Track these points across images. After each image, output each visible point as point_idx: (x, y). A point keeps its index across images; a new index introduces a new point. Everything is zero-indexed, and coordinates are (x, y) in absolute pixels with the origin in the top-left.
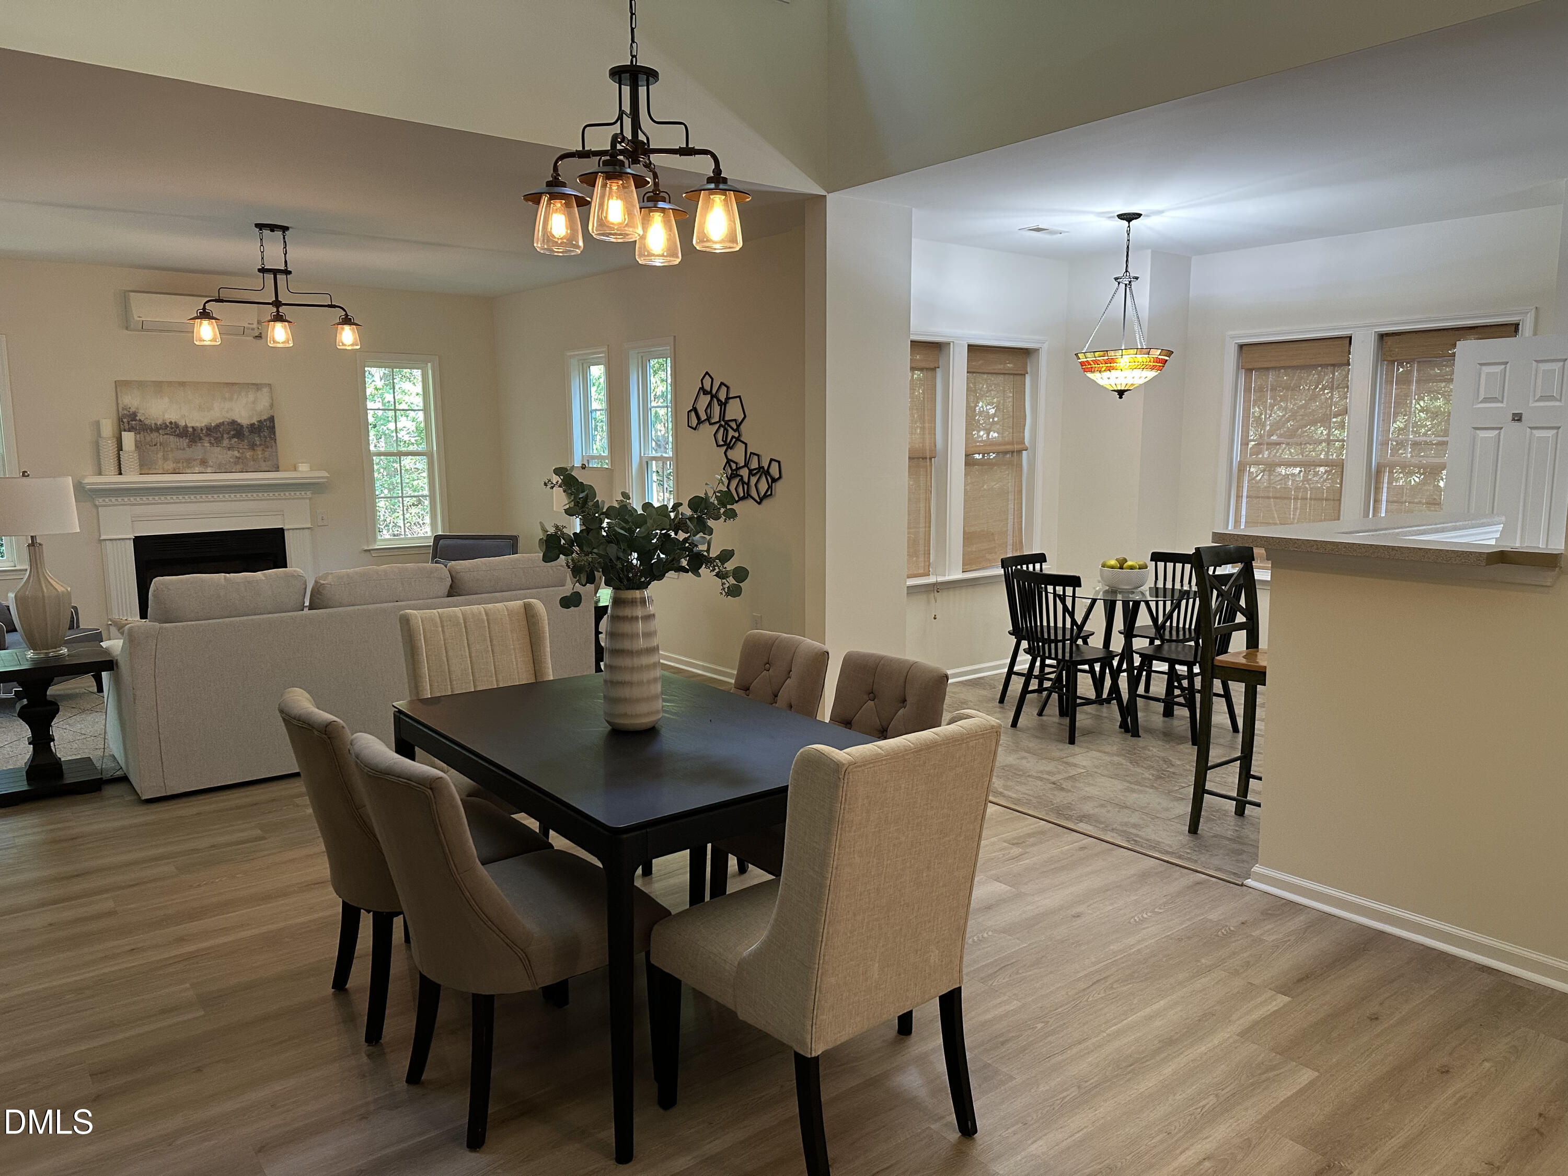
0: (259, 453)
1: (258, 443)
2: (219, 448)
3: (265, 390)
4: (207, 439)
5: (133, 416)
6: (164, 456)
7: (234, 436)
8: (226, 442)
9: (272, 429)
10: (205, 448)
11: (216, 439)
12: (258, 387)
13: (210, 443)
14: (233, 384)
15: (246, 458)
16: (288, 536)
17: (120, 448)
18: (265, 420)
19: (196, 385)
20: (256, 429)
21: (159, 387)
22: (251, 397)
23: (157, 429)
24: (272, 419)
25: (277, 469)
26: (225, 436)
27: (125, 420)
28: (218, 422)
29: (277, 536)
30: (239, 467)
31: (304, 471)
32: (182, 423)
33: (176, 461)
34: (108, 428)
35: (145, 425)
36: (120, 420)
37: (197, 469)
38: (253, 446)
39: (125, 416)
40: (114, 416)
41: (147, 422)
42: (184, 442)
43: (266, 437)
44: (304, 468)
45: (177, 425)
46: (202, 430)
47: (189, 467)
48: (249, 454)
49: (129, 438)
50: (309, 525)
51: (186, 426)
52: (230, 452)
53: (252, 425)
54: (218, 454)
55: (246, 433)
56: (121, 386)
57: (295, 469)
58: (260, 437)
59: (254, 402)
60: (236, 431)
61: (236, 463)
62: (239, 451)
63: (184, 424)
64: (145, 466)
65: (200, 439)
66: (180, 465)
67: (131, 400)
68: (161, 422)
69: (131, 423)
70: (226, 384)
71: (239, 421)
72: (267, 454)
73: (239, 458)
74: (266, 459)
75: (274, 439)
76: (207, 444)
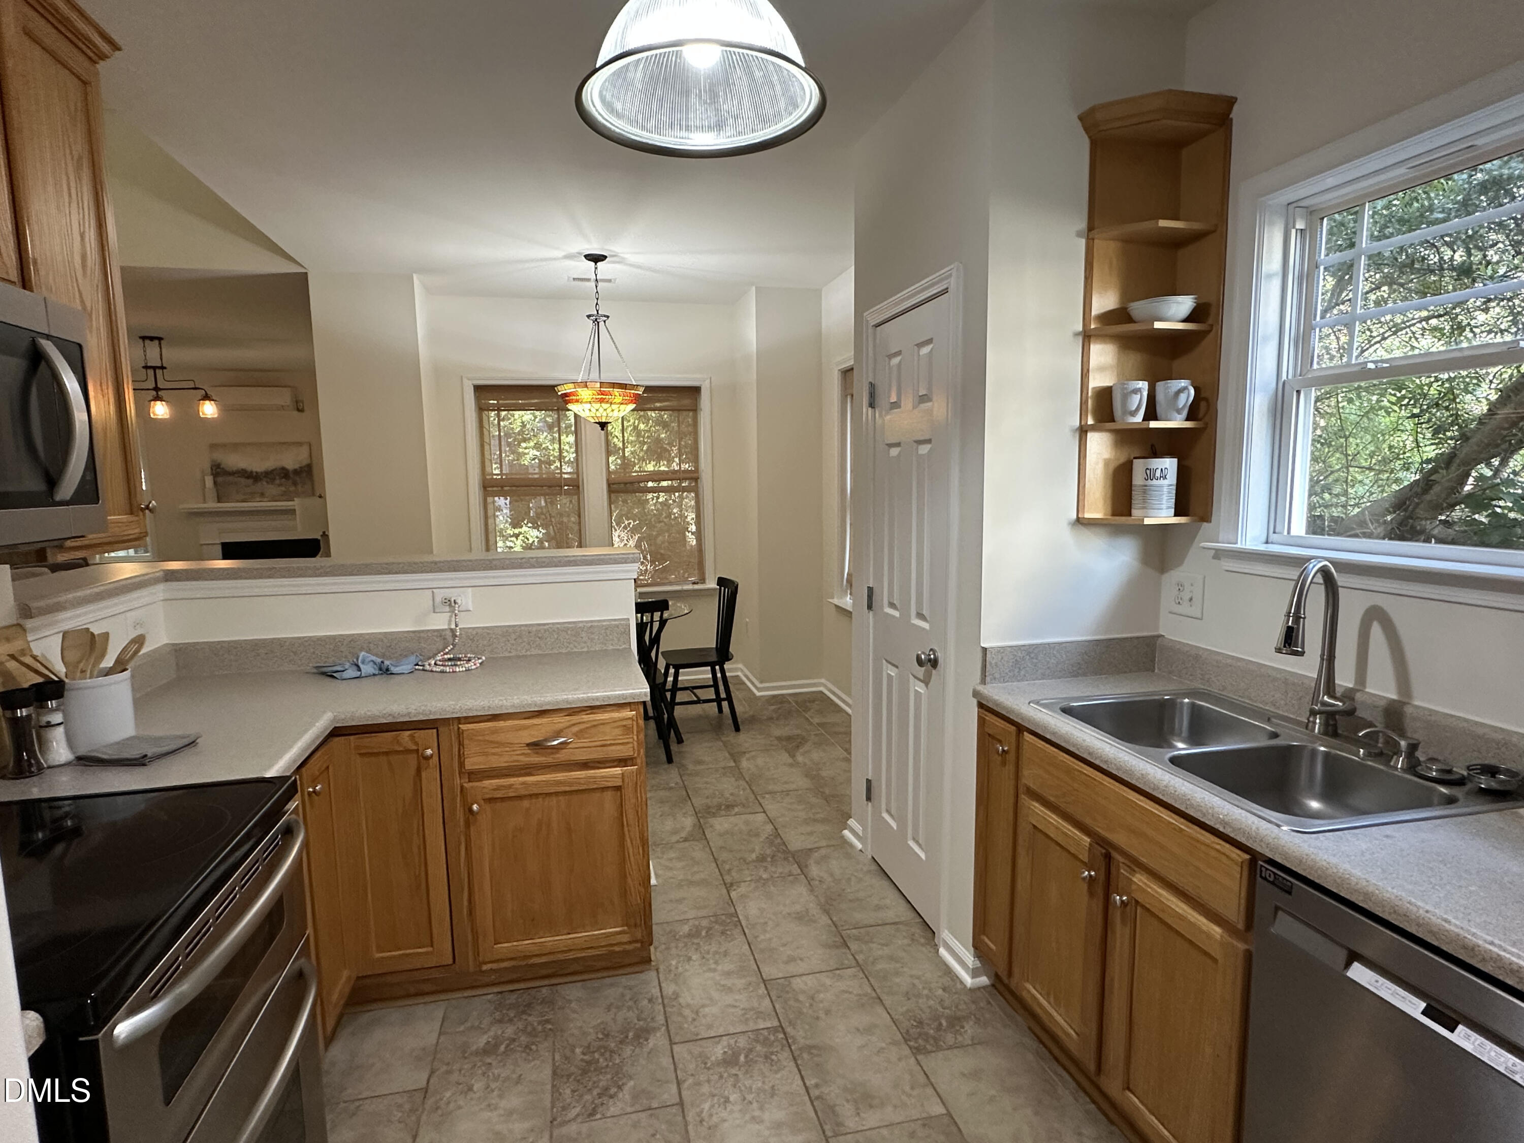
0: (301, 488)
1: (300, 481)
2: (272, 485)
4: (265, 479)
5: (217, 466)
6: (236, 490)
7: (283, 477)
8: (278, 482)
9: (310, 472)
10: (263, 485)
11: (271, 479)
12: (300, 444)
13: (267, 482)
14: (284, 443)
15: (290, 491)
18: (305, 466)
19: (260, 445)
20: (296, 472)
21: (235, 447)
22: (295, 451)
23: (231, 473)
24: (310, 465)
26: (277, 477)
27: (214, 468)
28: (273, 468)
30: (285, 497)
32: (249, 470)
33: (245, 494)
35: (226, 471)
37: (258, 499)
38: (295, 484)
39: (212, 465)
40: (210, 467)
41: (227, 469)
42: (250, 481)
43: (305, 478)
45: (246, 471)
46: (262, 473)
47: (252, 498)
48: (292, 489)
49: (209, 480)
51: (252, 472)
52: (279, 488)
53: (296, 470)
54: (272, 489)
55: (291, 476)
56: (213, 447)
58: (301, 477)
59: (298, 454)
60: (284, 473)
61: (282, 495)
62: (285, 487)
63: (251, 470)
64: (219, 498)
65: (261, 480)
66: (247, 496)
67: (219, 456)
68: (235, 469)
69: (218, 471)
70: (280, 443)
71: (287, 467)
72: (304, 489)
73: (285, 492)
74: (303, 493)
75: (311, 480)
76: (265, 483)
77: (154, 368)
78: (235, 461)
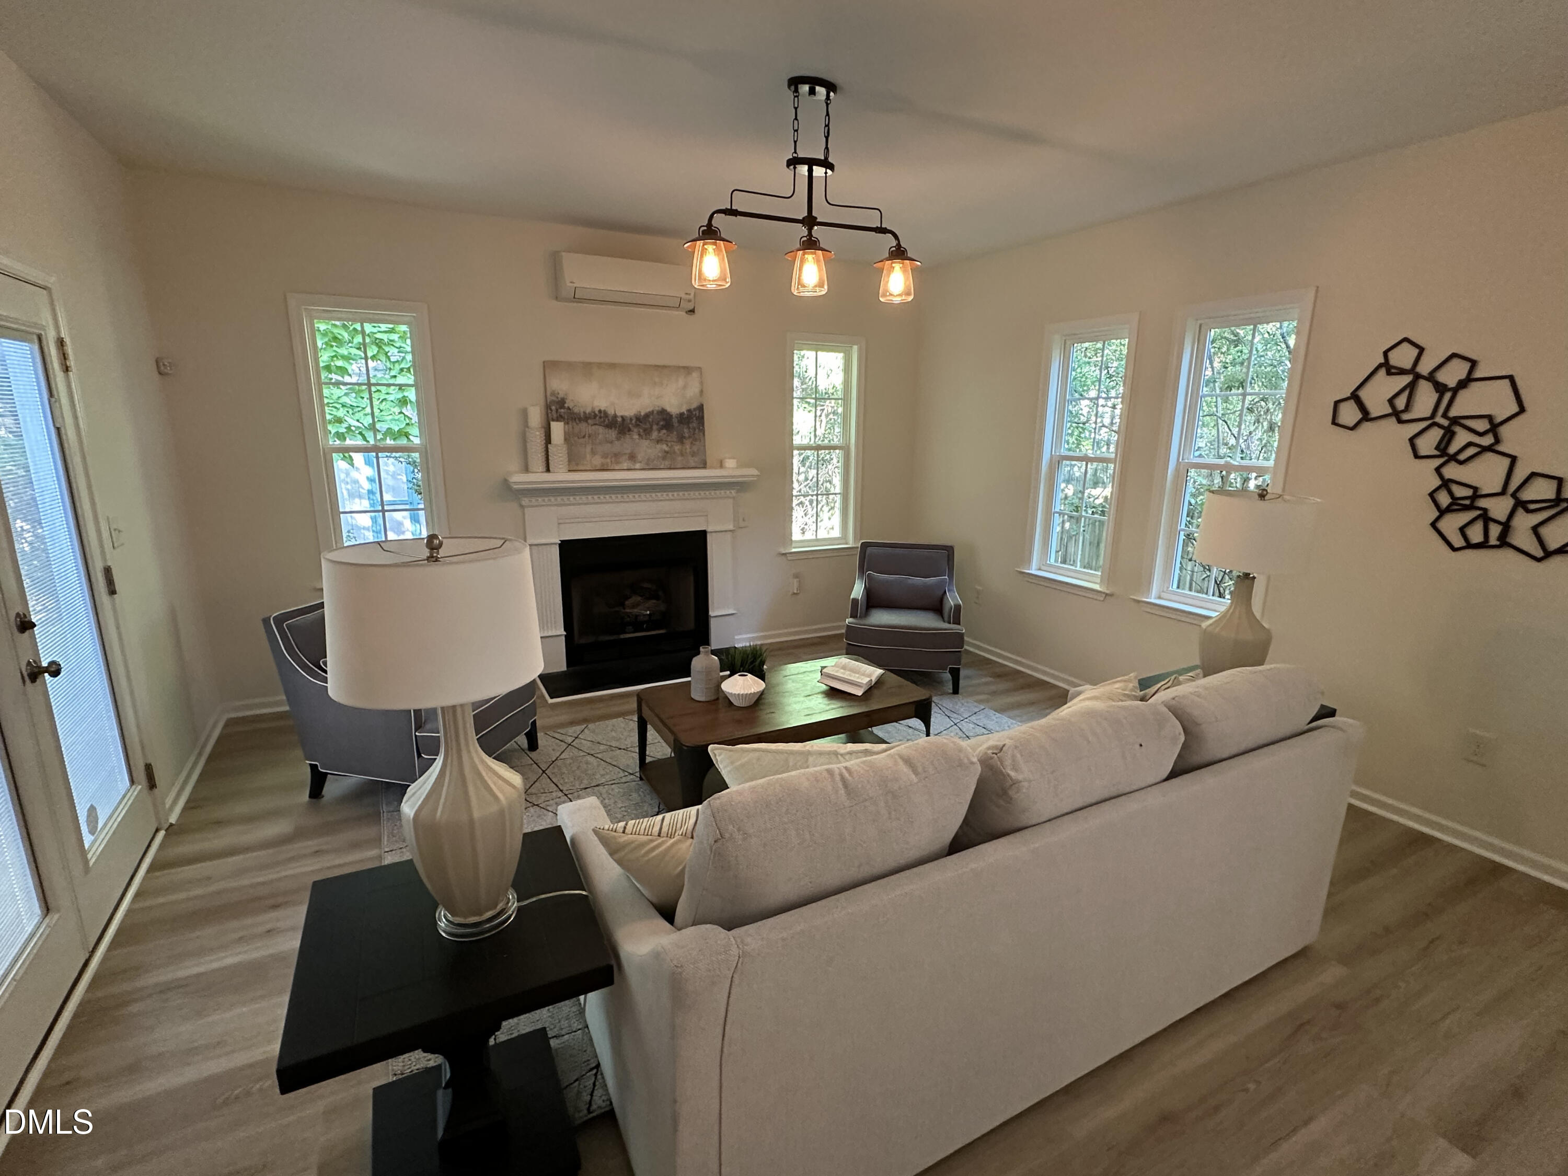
0: (688, 447)
1: (687, 435)
2: (648, 441)
3: (695, 375)
4: (636, 430)
5: (562, 403)
6: (592, 449)
7: (663, 428)
8: (655, 434)
9: (701, 419)
10: (634, 440)
11: (645, 430)
12: (688, 370)
13: (639, 435)
14: (664, 367)
15: (675, 452)
16: (710, 539)
17: (548, 440)
18: (695, 409)
19: (627, 367)
20: (684, 419)
21: (587, 369)
23: (586, 418)
24: (701, 408)
25: (704, 465)
26: (655, 427)
27: (553, 408)
28: (647, 410)
29: (699, 539)
31: (731, 468)
32: (611, 412)
33: (605, 456)
34: (536, 417)
35: (574, 413)
36: (548, 407)
37: (625, 466)
38: (681, 439)
39: (552, 402)
40: (542, 402)
41: (576, 410)
42: (613, 434)
43: (694, 429)
44: (730, 463)
45: (605, 413)
46: (631, 419)
47: (617, 463)
48: (677, 448)
49: (558, 429)
50: (731, 527)
51: (615, 416)
52: (659, 446)
53: (682, 414)
54: (647, 448)
56: (549, 367)
57: (721, 465)
58: (689, 428)
60: (665, 421)
61: (664, 458)
62: (667, 445)
63: (613, 413)
64: (574, 463)
66: (609, 460)
67: (560, 385)
70: (658, 367)
71: (669, 409)
72: (695, 448)
73: (667, 452)
74: (693, 454)
75: (703, 431)
76: (636, 437)
77: (811, 164)
78: (591, 395)
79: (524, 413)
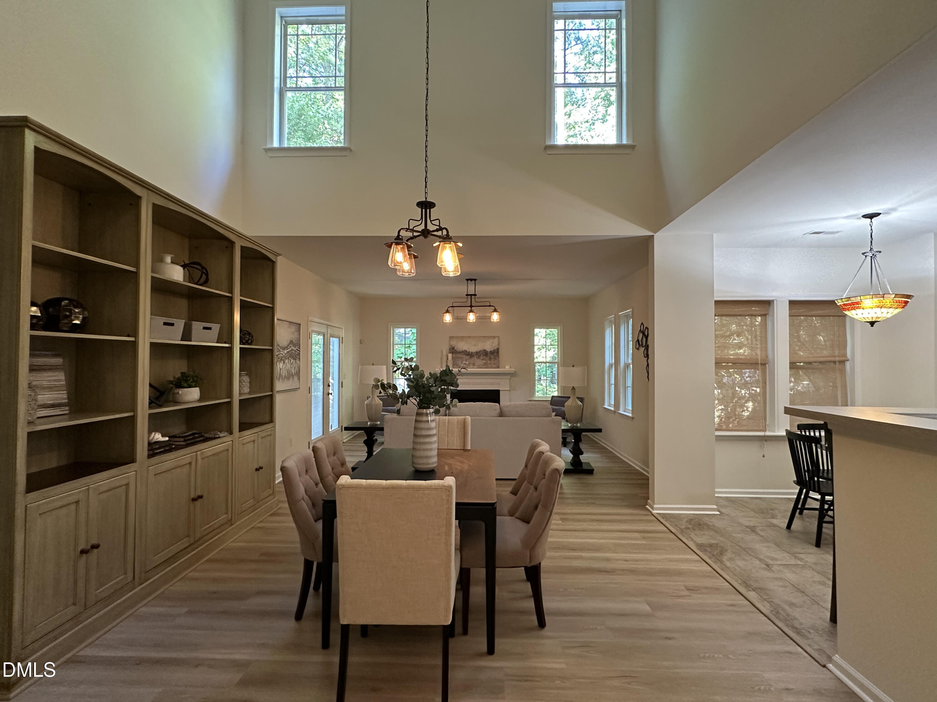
0: (493, 361)
1: (493, 358)
2: (479, 360)
3: (497, 339)
4: (476, 356)
5: (453, 348)
6: (461, 362)
7: (484, 355)
8: (482, 357)
9: (498, 353)
11: (479, 356)
12: (494, 337)
14: (486, 337)
16: (501, 392)
18: (496, 349)
19: (475, 337)
20: (492, 353)
21: (462, 338)
22: (492, 341)
23: (460, 352)
24: (498, 349)
25: (498, 367)
26: (482, 355)
27: (451, 350)
28: (480, 350)
29: (498, 392)
30: (485, 367)
32: (468, 351)
36: (449, 350)
37: (471, 367)
38: (490, 359)
39: (451, 348)
40: (448, 348)
41: (458, 350)
42: (468, 357)
43: (495, 356)
44: (507, 367)
45: (466, 351)
46: (474, 353)
47: (469, 366)
48: (489, 362)
49: (451, 356)
50: (509, 389)
51: (469, 352)
52: (483, 361)
53: (491, 351)
54: (479, 362)
55: (489, 354)
56: (451, 338)
57: (505, 368)
58: (493, 355)
59: (493, 343)
60: (485, 353)
61: (484, 365)
62: (486, 361)
64: (454, 366)
65: (474, 356)
66: (466, 365)
67: (453, 343)
68: (461, 350)
69: (453, 350)
70: (484, 337)
71: (487, 350)
72: (495, 362)
73: (485, 363)
74: (494, 364)
75: (498, 357)
76: (475, 358)
77: (471, 295)
78: (462, 346)
79: (442, 351)
